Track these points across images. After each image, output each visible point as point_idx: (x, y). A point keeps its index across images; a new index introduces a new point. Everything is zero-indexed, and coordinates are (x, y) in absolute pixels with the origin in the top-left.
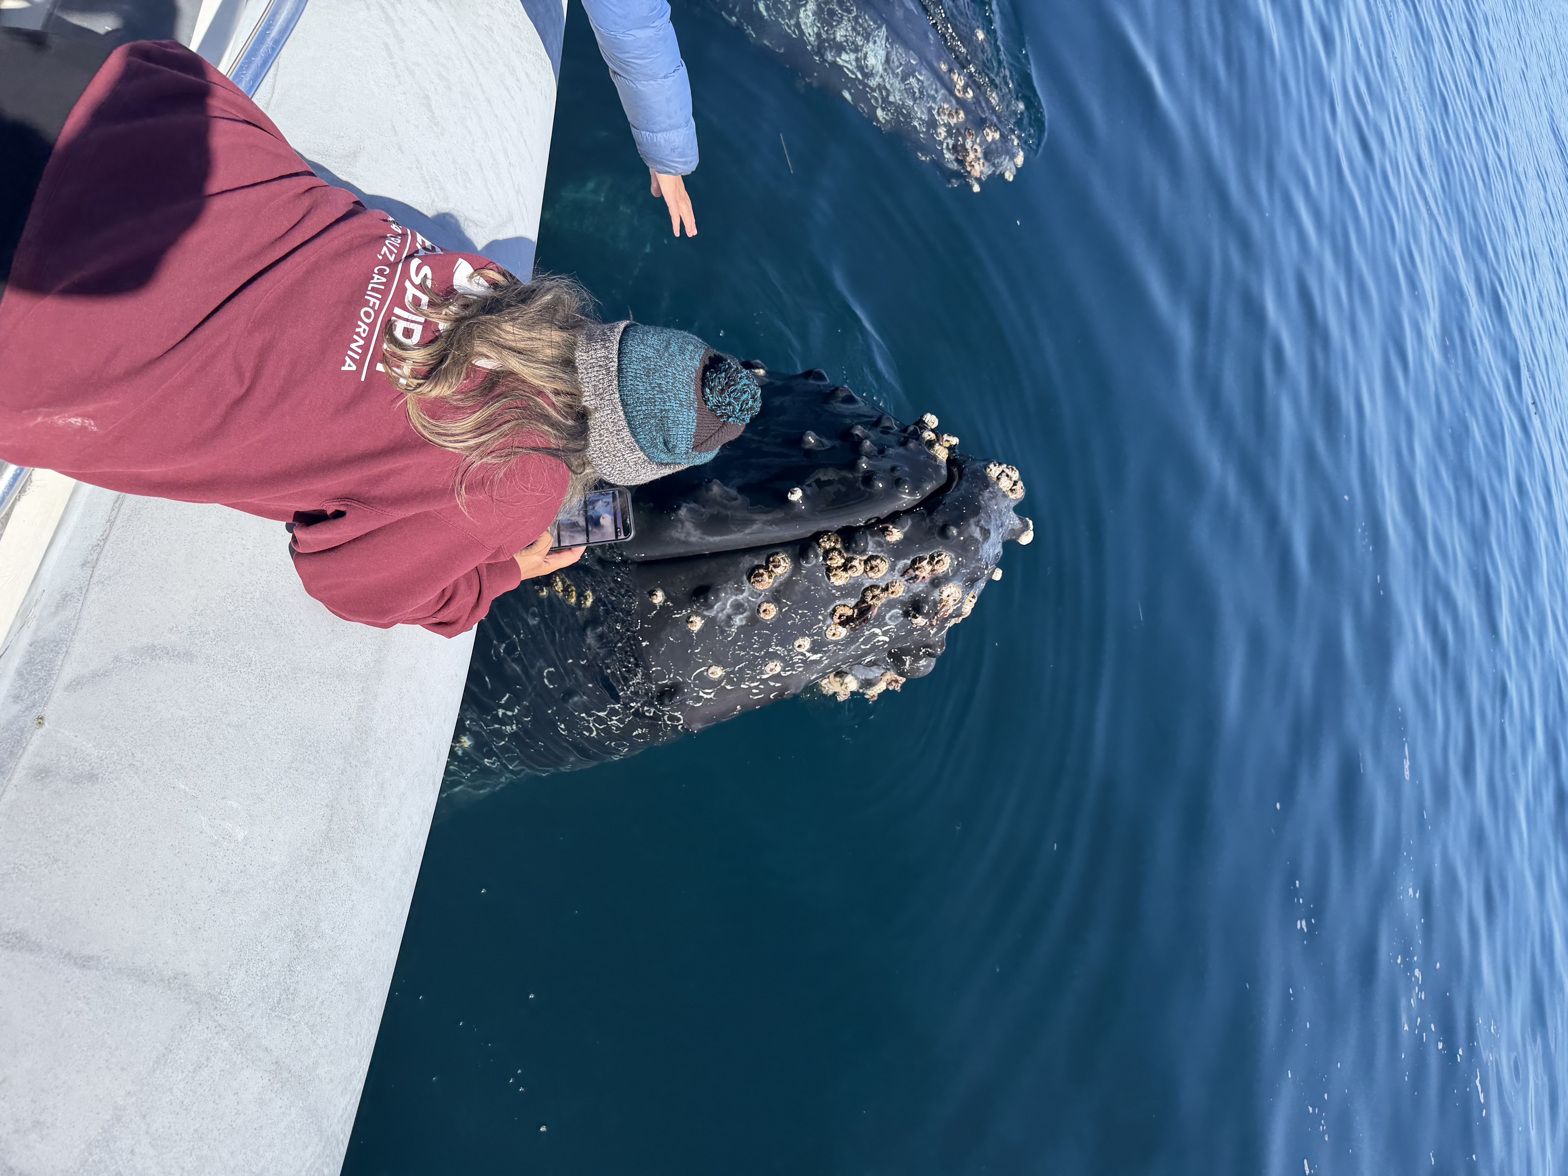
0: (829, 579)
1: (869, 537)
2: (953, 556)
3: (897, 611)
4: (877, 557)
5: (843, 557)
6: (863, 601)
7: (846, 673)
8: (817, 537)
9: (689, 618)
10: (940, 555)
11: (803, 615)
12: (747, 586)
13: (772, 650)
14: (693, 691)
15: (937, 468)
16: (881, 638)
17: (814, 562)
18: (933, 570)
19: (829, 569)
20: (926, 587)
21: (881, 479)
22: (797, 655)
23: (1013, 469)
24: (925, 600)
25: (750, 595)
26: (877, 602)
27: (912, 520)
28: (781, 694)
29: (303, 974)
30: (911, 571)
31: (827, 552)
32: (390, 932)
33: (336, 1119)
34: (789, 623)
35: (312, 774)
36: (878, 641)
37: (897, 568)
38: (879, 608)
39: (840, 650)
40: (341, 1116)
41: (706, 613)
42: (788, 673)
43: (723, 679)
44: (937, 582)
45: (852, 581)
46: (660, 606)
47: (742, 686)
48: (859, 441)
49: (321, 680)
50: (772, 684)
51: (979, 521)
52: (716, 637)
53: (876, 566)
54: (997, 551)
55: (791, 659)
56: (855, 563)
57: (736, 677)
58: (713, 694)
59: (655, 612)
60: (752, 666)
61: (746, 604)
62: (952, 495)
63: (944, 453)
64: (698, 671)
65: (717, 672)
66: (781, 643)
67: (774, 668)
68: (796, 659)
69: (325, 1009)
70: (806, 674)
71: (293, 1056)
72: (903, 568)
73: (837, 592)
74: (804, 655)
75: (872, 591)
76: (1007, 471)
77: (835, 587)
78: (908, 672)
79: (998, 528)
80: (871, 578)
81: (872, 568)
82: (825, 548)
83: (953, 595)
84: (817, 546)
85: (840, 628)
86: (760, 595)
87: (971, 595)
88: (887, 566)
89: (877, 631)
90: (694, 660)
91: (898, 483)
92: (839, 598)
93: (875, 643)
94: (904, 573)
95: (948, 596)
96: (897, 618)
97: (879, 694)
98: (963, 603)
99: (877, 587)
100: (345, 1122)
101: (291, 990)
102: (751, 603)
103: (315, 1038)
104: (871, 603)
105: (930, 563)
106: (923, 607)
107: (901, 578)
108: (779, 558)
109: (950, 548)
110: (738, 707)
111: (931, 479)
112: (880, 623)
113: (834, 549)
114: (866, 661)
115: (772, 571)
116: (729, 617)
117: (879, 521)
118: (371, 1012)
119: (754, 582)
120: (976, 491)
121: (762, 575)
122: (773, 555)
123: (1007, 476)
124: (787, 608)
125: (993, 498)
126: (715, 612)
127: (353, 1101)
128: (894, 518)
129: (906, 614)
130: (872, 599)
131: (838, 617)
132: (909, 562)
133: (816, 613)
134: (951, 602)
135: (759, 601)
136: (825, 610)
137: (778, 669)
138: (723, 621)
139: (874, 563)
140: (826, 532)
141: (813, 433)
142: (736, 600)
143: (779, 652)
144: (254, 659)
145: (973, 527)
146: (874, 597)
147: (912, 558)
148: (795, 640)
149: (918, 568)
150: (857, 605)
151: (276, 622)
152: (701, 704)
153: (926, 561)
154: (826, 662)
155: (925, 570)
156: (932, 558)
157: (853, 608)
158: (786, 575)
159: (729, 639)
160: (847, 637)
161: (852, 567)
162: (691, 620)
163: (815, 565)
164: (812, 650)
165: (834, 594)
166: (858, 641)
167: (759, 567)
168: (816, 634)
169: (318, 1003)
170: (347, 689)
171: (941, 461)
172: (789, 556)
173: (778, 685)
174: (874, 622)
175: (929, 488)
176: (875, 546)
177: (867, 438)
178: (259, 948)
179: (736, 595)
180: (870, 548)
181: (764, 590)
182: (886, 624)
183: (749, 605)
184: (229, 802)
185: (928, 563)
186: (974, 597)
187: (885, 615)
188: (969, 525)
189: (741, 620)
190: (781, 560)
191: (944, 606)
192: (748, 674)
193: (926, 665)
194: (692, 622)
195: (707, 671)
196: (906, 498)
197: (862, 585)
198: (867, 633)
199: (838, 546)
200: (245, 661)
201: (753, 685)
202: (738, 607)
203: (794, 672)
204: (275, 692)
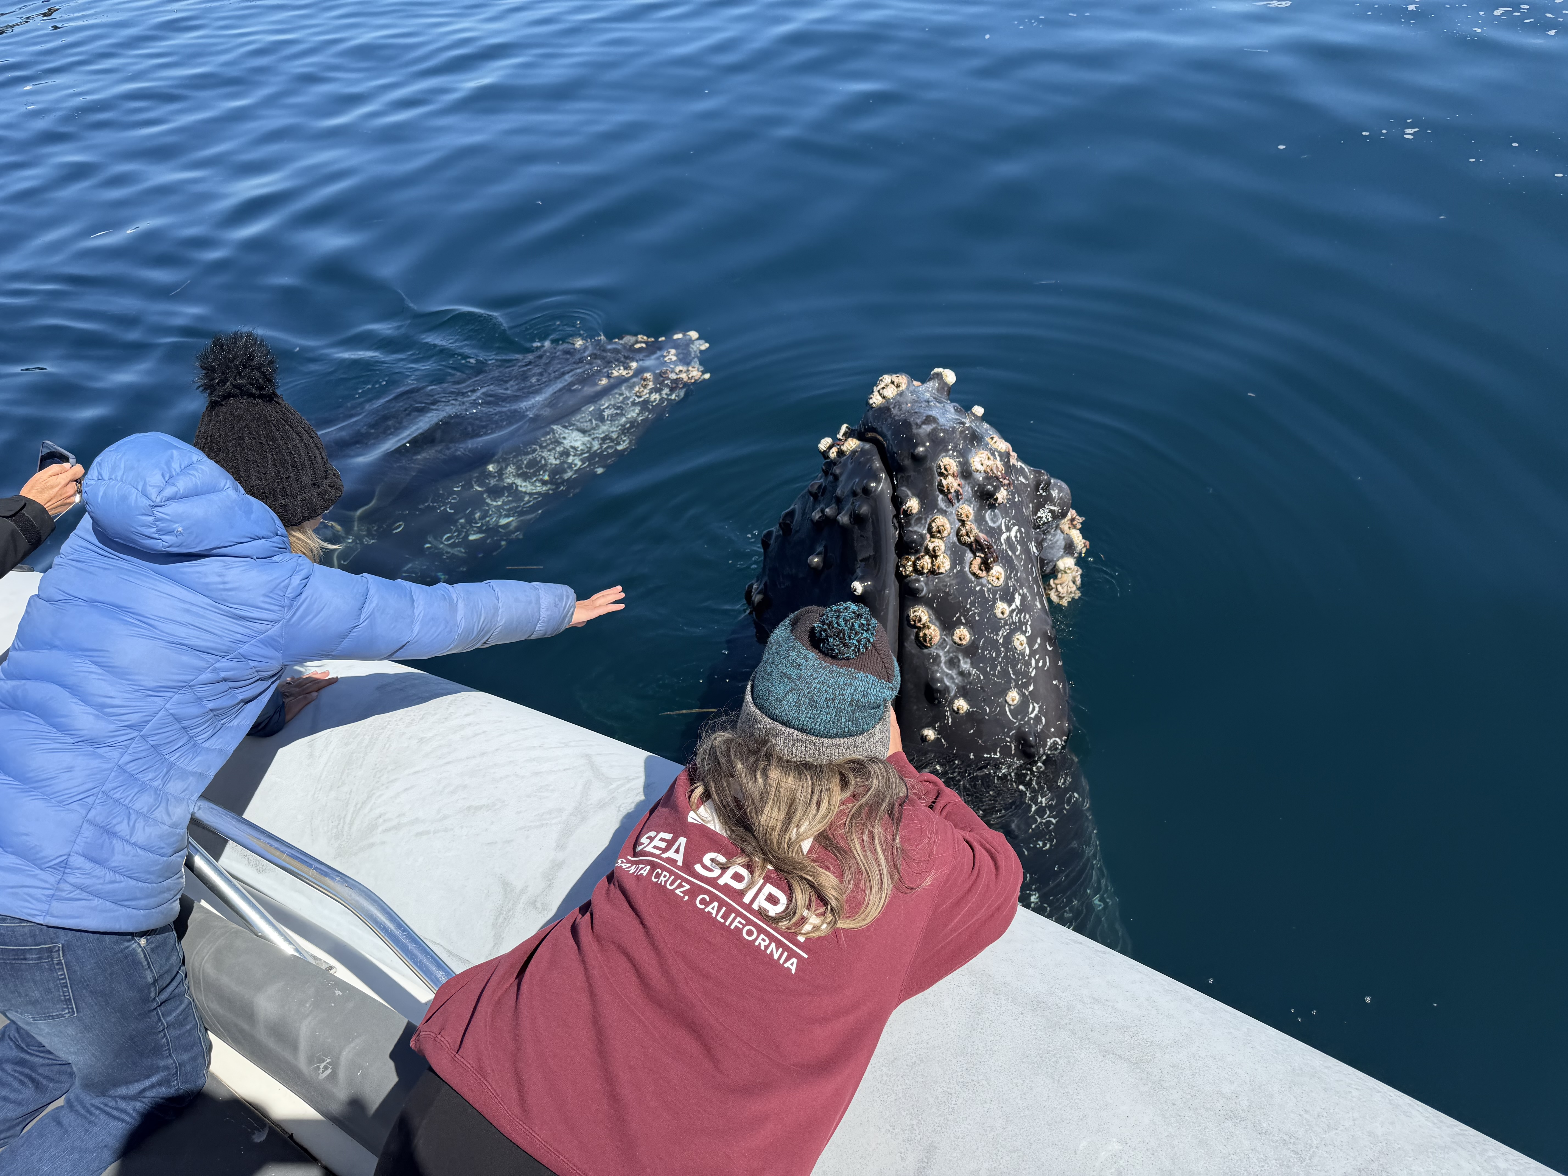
0: (942, 573)
1: (910, 529)
2: (944, 454)
3: (988, 515)
4: (930, 525)
5: (922, 556)
6: (969, 546)
7: (1055, 566)
8: (900, 577)
9: (954, 710)
10: (940, 467)
11: (973, 604)
12: (934, 651)
13: (1002, 640)
14: (1028, 722)
15: (863, 452)
16: (1013, 533)
17: (922, 584)
18: (953, 475)
19: (932, 572)
20: (969, 484)
21: (860, 507)
22: (1012, 618)
23: (881, 380)
24: (982, 487)
25: (943, 650)
26: (974, 533)
27: (902, 486)
28: (1050, 640)
29: (1272, 1122)
30: (950, 496)
31: (916, 570)
32: (1248, 1029)
33: (1436, 1129)
34: (977, 618)
35: (1069, 1062)
36: (1016, 537)
37: (945, 508)
38: (981, 531)
39: (1016, 575)
40: (1434, 1123)
41: (952, 694)
42: (1029, 629)
43: (1022, 692)
44: (966, 473)
45: (949, 553)
46: (938, 734)
47: (1033, 675)
48: (824, 517)
49: (979, 1030)
50: (1037, 646)
51: (917, 424)
52: (977, 689)
53: (938, 527)
54: (952, 410)
55: (1014, 623)
56: (931, 546)
57: (1022, 679)
58: (1035, 704)
59: (943, 741)
60: (1014, 662)
61: (951, 655)
62: (889, 442)
63: (851, 443)
64: (1008, 713)
65: (1013, 697)
66: (996, 630)
67: (1020, 641)
68: (1015, 618)
69: (1313, 1111)
70: (1033, 611)
71: (1357, 1154)
72: (946, 502)
73: (956, 568)
74: (1013, 611)
75: (962, 536)
76: (879, 387)
77: (952, 569)
78: (1063, 509)
79: (929, 406)
80: (949, 534)
81: (939, 532)
82: (911, 572)
83: (983, 460)
84: (909, 578)
85: (993, 572)
86: (945, 640)
87: (989, 441)
88: (941, 517)
89: (1004, 537)
90: (997, 714)
91: (866, 491)
92: (963, 568)
93: (1017, 540)
94: (950, 502)
95: (982, 465)
96: (995, 516)
97: (1083, 538)
98: (996, 450)
99: (959, 530)
100: (1442, 1122)
101: (1286, 1138)
102: (951, 650)
103: (1342, 1128)
104: (972, 539)
105: (946, 477)
106: (987, 490)
107: (955, 506)
108: (912, 615)
109: (936, 456)
110: (1054, 682)
111: (870, 460)
112: (996, 532)
113: (914, 564)
114: (1035, 551)
115: (924, 624)
116: (961, 674)
117: (896, 516)
118: (1328, 1068)
119: (931, 644)
120: (889, 420)
121: (925, 635)
122: (909, 621)
123: (883, 388)
124: (962, 618)
125: (900, 405)
126: (953, 686)
127: (1420, 1109)
128: (898, 501)
129: (992, 507)
130: (969, 537)
131: (980, 572)
132: (941, 496)
133: (972, 592)
134: (990, 463)
135: (950, 642)
136: (972, 582)
137: (1022, 638)
138: (964, 680)
139: (934, 529)
140: (898, 567)
141: (810, 558)
142: (945, 663)
143: (1005, 634)
144: (945, 1089)
145: (921, 431)
146: (968, 535)
147: (938, 493)
148: (996, 617)
149: (948, 490)
150: (974, 553)
151: (915, 1058)
152: (1043, 718)
153: (943, 480)
154: (1025, 590)
155: (952, 483)
156: (941, 474)
157: (975, 556)
158: (931, 612)
159: (982, 678)
160: (1004, 567)
161: (934, 550)
162: (956, 709)
163: (926, 584)
164: (1010, 601)
165: (958, 572)
166: (1011, 557)
167: (917, 635)
168: (994, 596)
169: (1305, 1116)
170: (993, 1009)
171: (858, 447)
172: (913, 606)
173: (1039, 641)
174: (995, 538)
175: (878, 464)
176: (919, 525)
177: (822, 511)
178: (1234, 1157)
179: (940, 662)
180: (920, 530)
181: (941, 635)
182: (1000, 527)
183: (953, 652)
184: (1081, 1148)
185: (945, 479)
186: (992, 438)
187: (990, 527)
188: (918, 434)
189: (965, 663)
190: (915, 614)
191: (991, 470)
192: (1021, 667)
193: (1059, 490)
194: (958, 709)
195: (1010, 705)
196: (882, 486)
197: (954, 543)
198: (1004, 547)
199: (913, 558)
200: (946, 1097)
201: (1033, 664)
202: (953, 663)
203: (1029, 623)
204: (981, 1077)
